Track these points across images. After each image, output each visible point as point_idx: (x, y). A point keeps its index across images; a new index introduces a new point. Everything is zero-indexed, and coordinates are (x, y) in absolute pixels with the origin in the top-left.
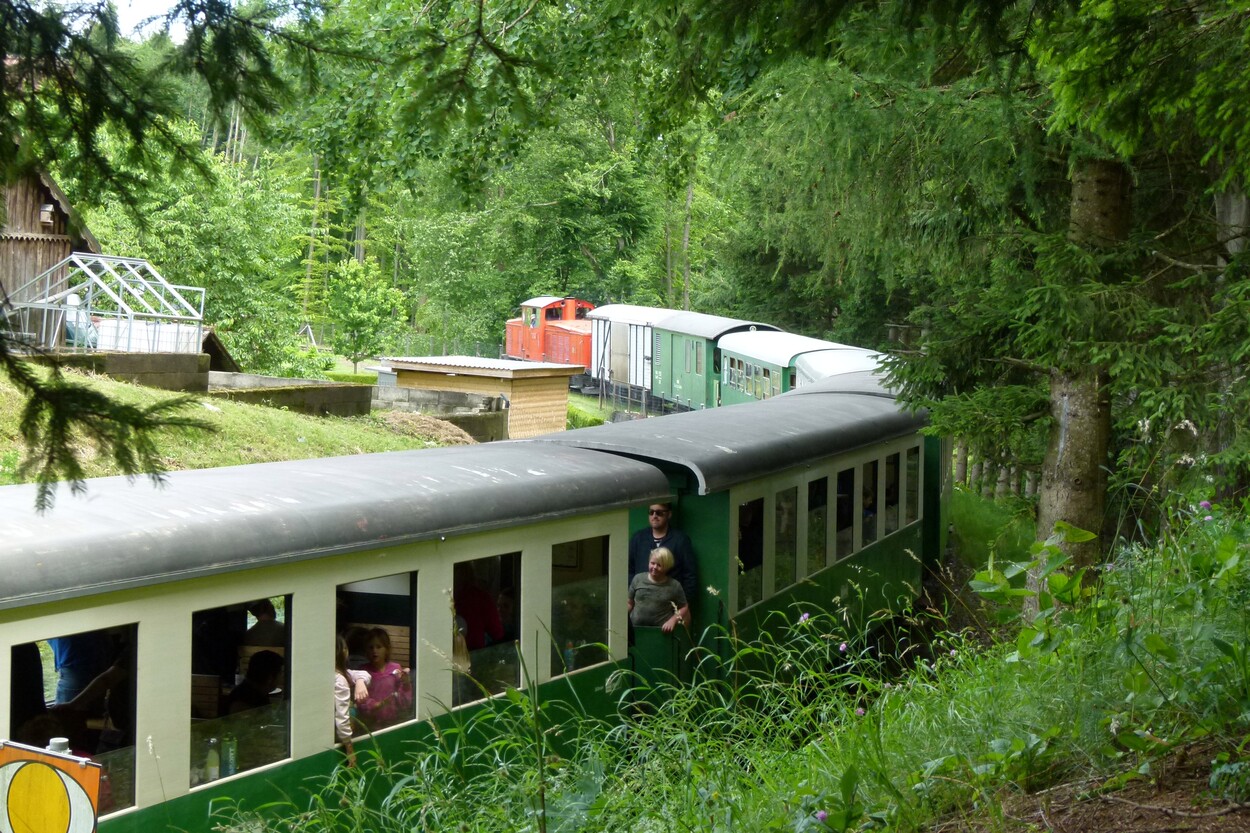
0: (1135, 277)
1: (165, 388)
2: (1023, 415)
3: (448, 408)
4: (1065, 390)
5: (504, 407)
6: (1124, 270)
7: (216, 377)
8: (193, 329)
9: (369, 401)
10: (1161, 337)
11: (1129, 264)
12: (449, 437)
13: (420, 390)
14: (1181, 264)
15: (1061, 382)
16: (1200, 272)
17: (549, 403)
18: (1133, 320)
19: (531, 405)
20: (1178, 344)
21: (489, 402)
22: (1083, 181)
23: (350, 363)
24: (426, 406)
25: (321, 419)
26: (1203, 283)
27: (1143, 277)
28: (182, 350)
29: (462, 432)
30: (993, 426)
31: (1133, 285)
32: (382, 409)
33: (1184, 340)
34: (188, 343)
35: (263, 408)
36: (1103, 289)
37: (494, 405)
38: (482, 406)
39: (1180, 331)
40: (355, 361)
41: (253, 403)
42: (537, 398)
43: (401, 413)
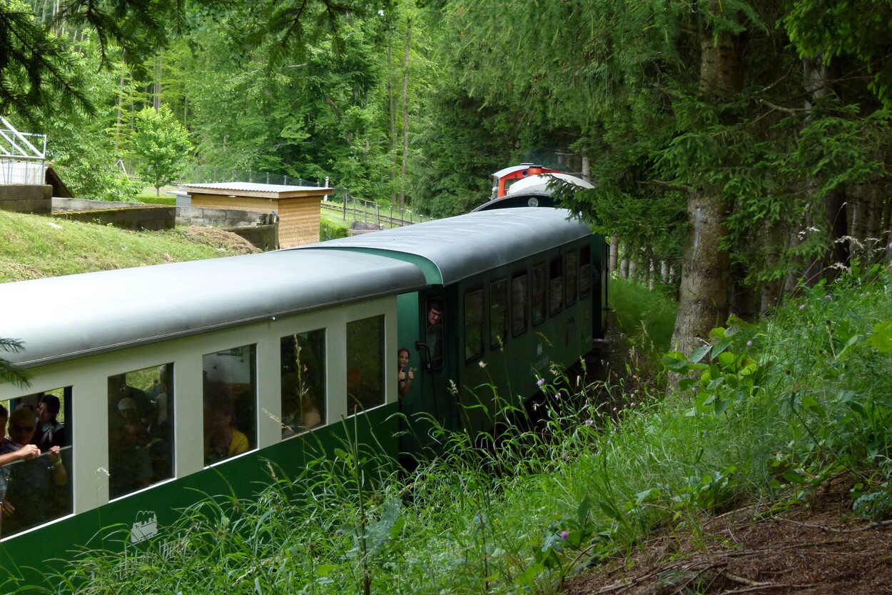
0: (746, 120)
1: (18, 212)
2: (667, 222)
3: (233, 222)
4: (698, 204)
5: (275, 221)
6: (739, 114)
7: (57, 202)
8: (38, 166)
9: (173, 218)
10: (761, 162)
11: (742, 110)
12: (235, 245)
13: (212, 209)
14: (780, 108)
15: (695, 198)
16: (793, 115)
17: (307, 216)
19: (294, 218)
20: (776, 167)
21: (264, 217)
24: (216, 221)
25: (138, 233)
26: (794, 122)
27: (752, 119)
28: (30, 182)
29: (244, 240)
30: (646, 232)
31: (744, 125)
32: (183, 225)
33: (780, 164)
34: (34, 176)
35: (94, 225)
36: (723, 130)
38: (258, 221)
39: (777, 157)
40: (158, 187)
41: (87, 222)
42: (300, 213)
43: (198, 227)
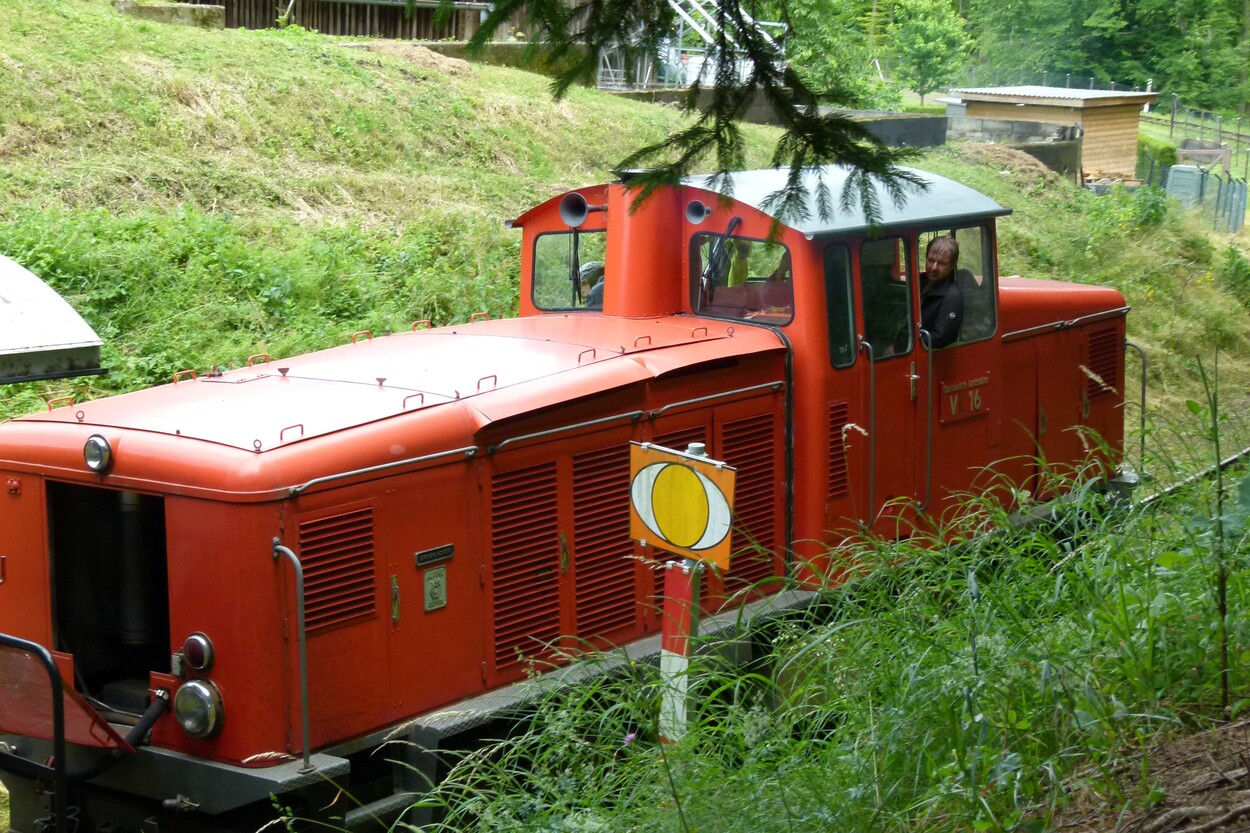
3: (1022, 137)
5: (1078, 136)
7: (798, 110)
8: (776, 63)
9: (944, 132)
12: (1023, 167)
13: (993, 121)
17: (1120, 132)
19: (1102, 134)
21: (1063, 131)
23: (917, 95)
24: (999, 135)
29: (1036, 161)
32: (956, 140)
37: (1068, 133)
38: (1056, 136)
40: (922, 94)
42: (1109, 127)
43: (975, 144)
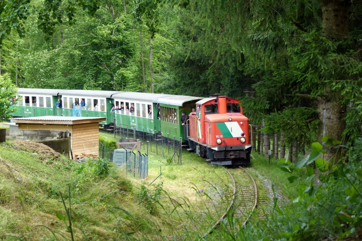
0: (351, 51)
3: (42, 138)
6: (347, 48)
11: (349, 45)
13: (29, 130)
18: (351, 69)
21: (61, 134)
22: (327, 11)
24: (31, 137)
36: (337, 56)
37: (64, 135)
38: (58, 136)
